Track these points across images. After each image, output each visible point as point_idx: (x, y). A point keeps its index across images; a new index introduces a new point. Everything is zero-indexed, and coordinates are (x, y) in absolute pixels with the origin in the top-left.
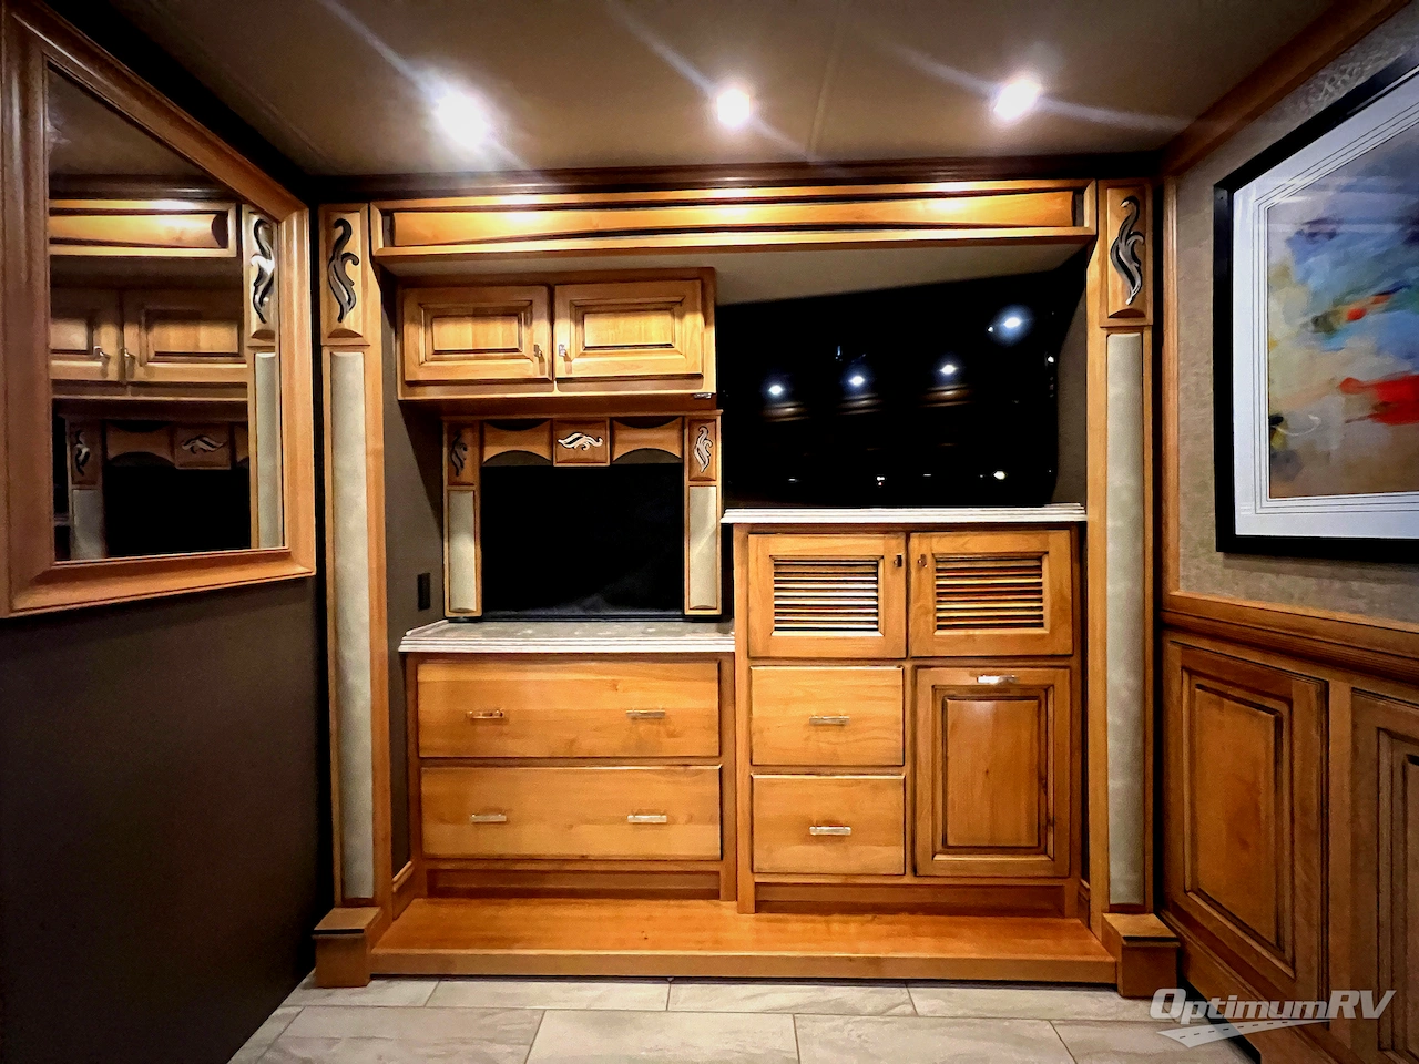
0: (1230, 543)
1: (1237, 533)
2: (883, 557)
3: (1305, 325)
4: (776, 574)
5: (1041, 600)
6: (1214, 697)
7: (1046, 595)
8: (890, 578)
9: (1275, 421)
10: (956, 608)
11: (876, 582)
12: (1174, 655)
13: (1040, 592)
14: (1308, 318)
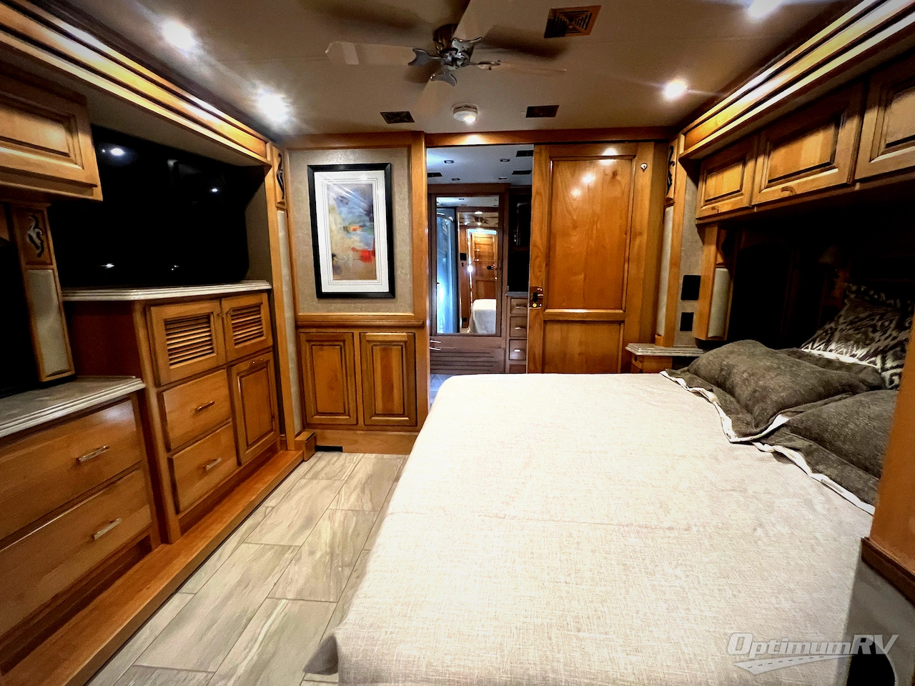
0: (321, 295)
1: (323, 291)
2: (212, 313)
3: (341, 228)
4: (167, 330)
5: (261, 325)
6: (319, 347)
7: (264, 322)
8: (216, 324)
9: (333, 256)
10: (240, 334)
11: (209, 327)
12: (303, 337)
13: (260, 321)
14: (342, 226)
